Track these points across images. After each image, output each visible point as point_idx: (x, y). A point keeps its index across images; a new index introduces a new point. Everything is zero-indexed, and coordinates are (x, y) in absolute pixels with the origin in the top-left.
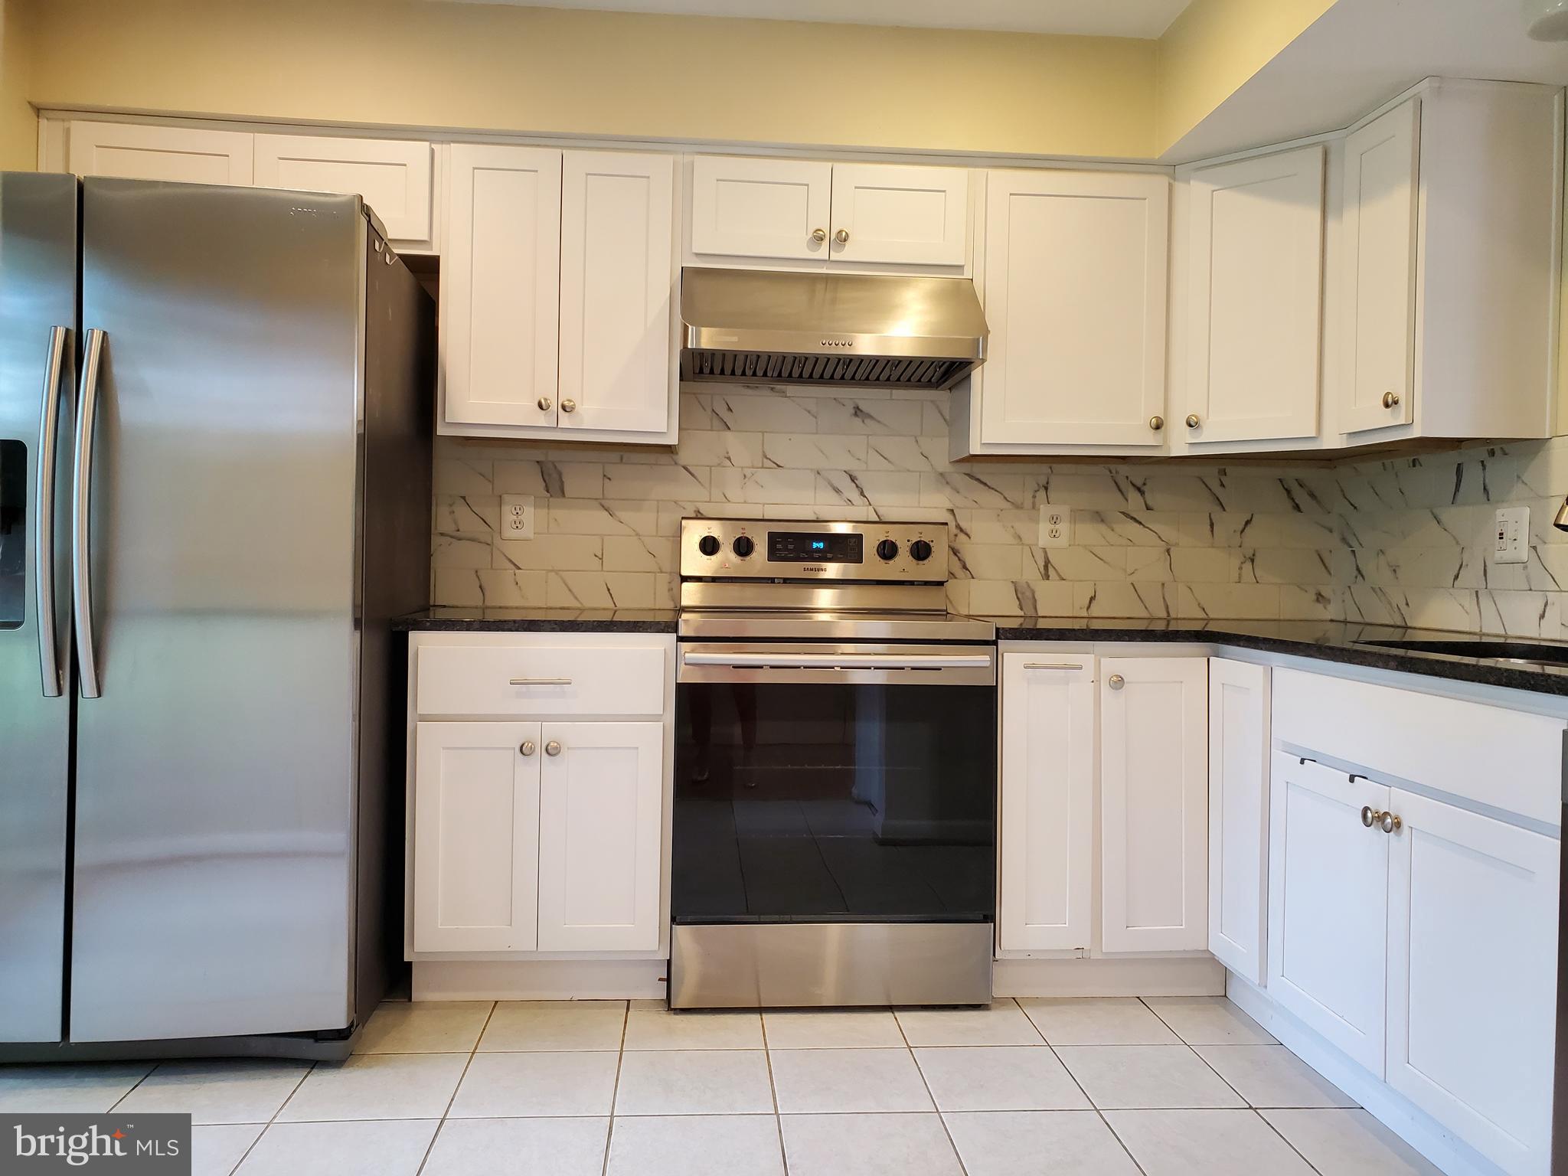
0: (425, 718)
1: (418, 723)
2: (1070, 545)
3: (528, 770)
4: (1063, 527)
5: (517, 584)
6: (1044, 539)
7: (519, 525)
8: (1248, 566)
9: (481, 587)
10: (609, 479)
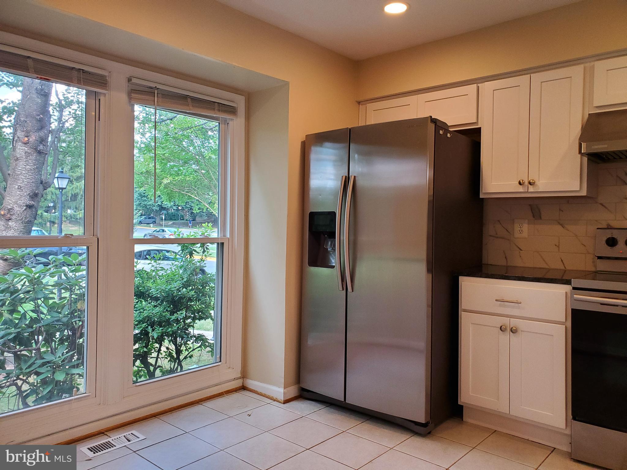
0: (465, 311)
1: (462, 312)
3: (505, 337)
5: (521, 257)
7: (521, 232)
9: (506, 257)
10: (562, 211)
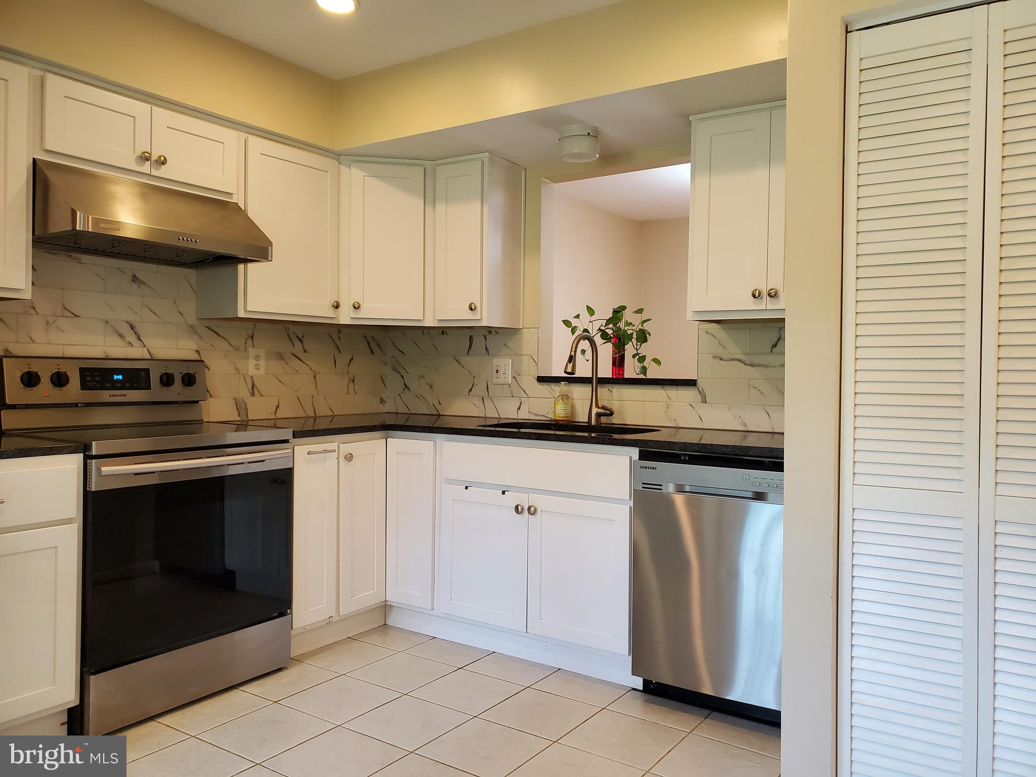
2: (266, 374)
4: (262, 363)
6: (252, 371)
8: (351, 384)
